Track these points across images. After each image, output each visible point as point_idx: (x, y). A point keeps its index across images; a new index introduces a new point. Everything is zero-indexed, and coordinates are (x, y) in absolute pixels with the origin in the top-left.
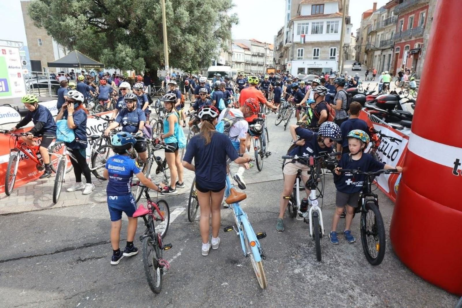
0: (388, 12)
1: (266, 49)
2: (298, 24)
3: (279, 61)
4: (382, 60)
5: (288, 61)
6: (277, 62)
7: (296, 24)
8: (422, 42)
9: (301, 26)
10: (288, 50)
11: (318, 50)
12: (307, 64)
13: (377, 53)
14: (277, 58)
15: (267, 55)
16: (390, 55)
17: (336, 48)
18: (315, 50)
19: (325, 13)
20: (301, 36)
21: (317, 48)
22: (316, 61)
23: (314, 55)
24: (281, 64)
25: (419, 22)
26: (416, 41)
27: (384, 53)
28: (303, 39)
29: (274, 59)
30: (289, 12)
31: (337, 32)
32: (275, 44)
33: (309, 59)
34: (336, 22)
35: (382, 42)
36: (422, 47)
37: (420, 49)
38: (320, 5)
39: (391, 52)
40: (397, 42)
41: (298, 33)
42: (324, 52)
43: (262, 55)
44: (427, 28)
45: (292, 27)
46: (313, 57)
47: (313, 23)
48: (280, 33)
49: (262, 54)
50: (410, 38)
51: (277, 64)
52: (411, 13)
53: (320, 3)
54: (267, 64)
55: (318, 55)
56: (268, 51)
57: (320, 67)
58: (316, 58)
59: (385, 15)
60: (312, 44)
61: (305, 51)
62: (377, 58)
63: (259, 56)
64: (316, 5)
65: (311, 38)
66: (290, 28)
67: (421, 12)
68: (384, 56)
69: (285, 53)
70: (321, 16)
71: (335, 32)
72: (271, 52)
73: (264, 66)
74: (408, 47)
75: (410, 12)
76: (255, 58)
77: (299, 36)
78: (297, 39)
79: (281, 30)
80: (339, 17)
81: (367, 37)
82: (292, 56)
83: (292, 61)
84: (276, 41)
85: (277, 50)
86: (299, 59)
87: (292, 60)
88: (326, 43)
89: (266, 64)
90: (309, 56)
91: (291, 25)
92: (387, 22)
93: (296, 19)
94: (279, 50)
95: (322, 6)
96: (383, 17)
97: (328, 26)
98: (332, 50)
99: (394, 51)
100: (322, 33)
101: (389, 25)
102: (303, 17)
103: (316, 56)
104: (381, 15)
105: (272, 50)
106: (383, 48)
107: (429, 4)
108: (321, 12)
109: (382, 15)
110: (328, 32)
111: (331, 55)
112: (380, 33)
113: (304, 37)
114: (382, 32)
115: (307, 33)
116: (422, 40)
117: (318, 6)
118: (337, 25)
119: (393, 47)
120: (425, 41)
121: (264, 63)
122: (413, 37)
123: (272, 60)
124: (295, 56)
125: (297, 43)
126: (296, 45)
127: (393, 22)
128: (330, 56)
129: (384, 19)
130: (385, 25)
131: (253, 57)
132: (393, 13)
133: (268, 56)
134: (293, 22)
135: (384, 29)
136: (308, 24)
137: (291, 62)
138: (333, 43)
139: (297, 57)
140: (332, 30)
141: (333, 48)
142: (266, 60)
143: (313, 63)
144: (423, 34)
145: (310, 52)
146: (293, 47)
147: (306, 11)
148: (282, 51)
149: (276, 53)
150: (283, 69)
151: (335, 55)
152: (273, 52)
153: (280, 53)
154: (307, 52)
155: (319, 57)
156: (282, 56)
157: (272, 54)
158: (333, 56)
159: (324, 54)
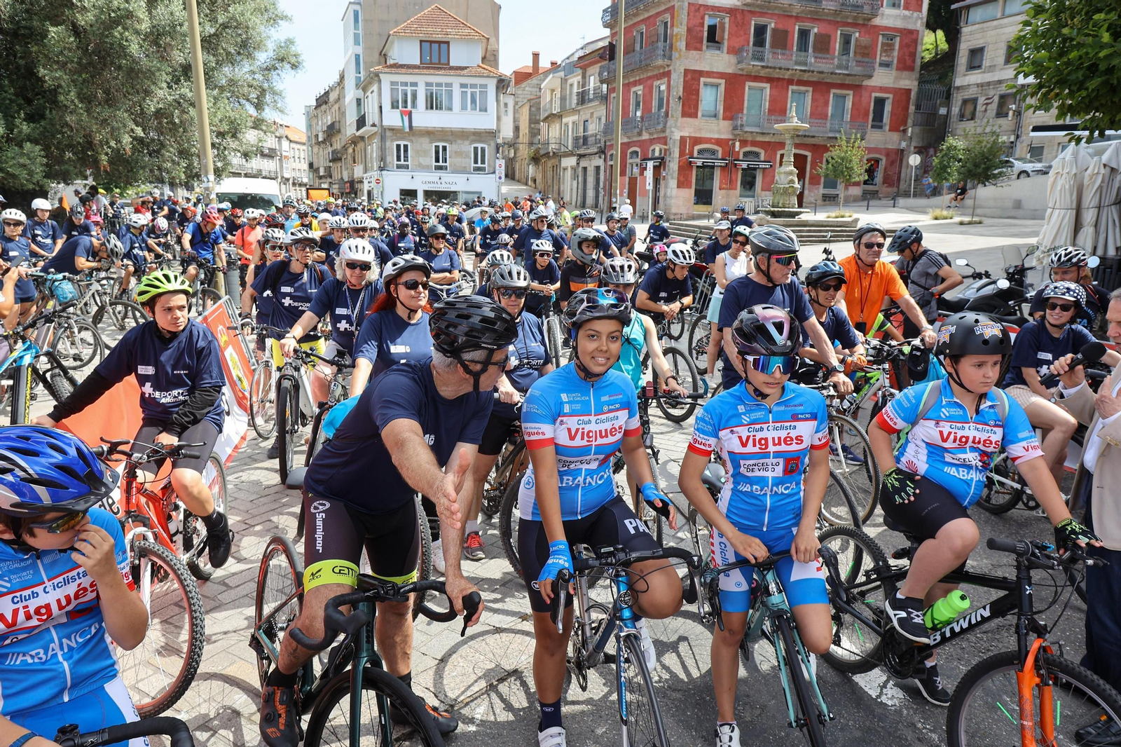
0: (584, 77)
1: (280, 138)
2: (392, 83)
3: (328, 169)
4: (580, 179)
5: (366, 171)
6: (322, 173)
7: (386, 79)
8: (665, 144)
9: (400, 88)
10: (361, 145)
11: (444, 148)
12: (422, 181)
13: (569, 162)
14: (322, 163)
15: (284, 154)
16: (598, 168)
17: (486, 146)
18: (437, 147)
19: (452, 64)
20: (402, 113)
21: (441, 144)
22: (441, 173)
23: (437, 160)
24: (336, 176)
25: (655, 103)
26: (652, 141)
27: (583, 163)
28: (406, 119)
29: (311, 165)
30: (359, 50)
31: (486, 111)
32: (309, 127)
33: (426, 168)
34: (482, 86)
35: (576, 139)
36: (665, 154)
37: (662, 159)
38: (439, 43)
39: (599, 162)
40: (609, 140)
41: (394, 105)
42: (458, 154)
43: (270, 155)
44: (672, 116)
45: (375, 88)
46: (434, 164)
47: (428, 84)
48: (322, 101)
49: (271, 149)
50: (640, 134)
51: (320, 178)
52: (635, 84)
53: (440, 37)
54: (286, 175)
55: (444, 160)
56: (285, 144)
57: (453, 189)
58: (440, 168)
59: (575, 80)
60: (430, 133)
61: (412, 149)
62: (569, 172)
63: (263, 155)
64: (431, 42)
65: (424, 118)
66: (365, 90)
67: (656, 83)
68: (585, 169)
69: (350, 150)
70: (445, 69)
71: (480, 110)
72: (293, 145)
73: (279, 179)
74: (636, 153)
75: (632, 80)
76: (254, 159)
77: (397, 113)
78: (393, 118)
79: (327, 93)
80: (488, 77)
81: (530, 127)
82: (382, 159)
83: (384, 172)
84: (311, 117)
85: (318, 143)
86: (399, 167)
87: (381, 169)
88: (462, 135)
89: (283, 177)
90: (424, 161)
91: (370, 83)
92: (583, 98)
93: (386, 70)
94: (324, 142)
95: (444, 46)
96: (571, 85)
97: (464, 94)
98: (476, 149)
99: (605, 160)
100: (450, 109)
101: (590, 105)
102: (402, 66)
103: (441, 163)
104: (566, 80)
105: (297, 143)
106: (582, 151)
107: (671, 68)
108: (444, 60)
109: (570, 82)
110: (464, 108)
111: (476, 162)
112: (569, 120)
113: (410, 114)
114: (575, 118)
115: (414, 105)
116: (664, 141)
117: (435, 46)
118: (484, 94)
119: (602, 152)
120: (670, 143)
121: (276, 172)
122: (644, 133)
123: (306, 166)
124: (389, 159)
125: (392, 129)
126: (388, 134)
127: (595, 98)
128: (473, 165)
129: (575, 90)
130: (578, 104)
132: (592, 78)
133: (286, 157)
134: (377, 75)
135: (579, 111)
136: (415, 84)
137: (381, 175)
138: (479, 135)
139: (396, 162)
140: (473, 101)
141: (479, 146)
142: (281, 167)
143: (436, 179)
144: (665, 127)
145: (426, 153)
146: (383, 139)
147: (408, 52)
148: (335, 147)
149: (316, 149)
150: (348, 191)
151: (483, 162)
152: (305, 147)
153: (330, 150)
154: (417, 152)
155: (447, 164)
156: (340, 159)
157: (302, 152)
158: (479, 165)
159: (460, 160)
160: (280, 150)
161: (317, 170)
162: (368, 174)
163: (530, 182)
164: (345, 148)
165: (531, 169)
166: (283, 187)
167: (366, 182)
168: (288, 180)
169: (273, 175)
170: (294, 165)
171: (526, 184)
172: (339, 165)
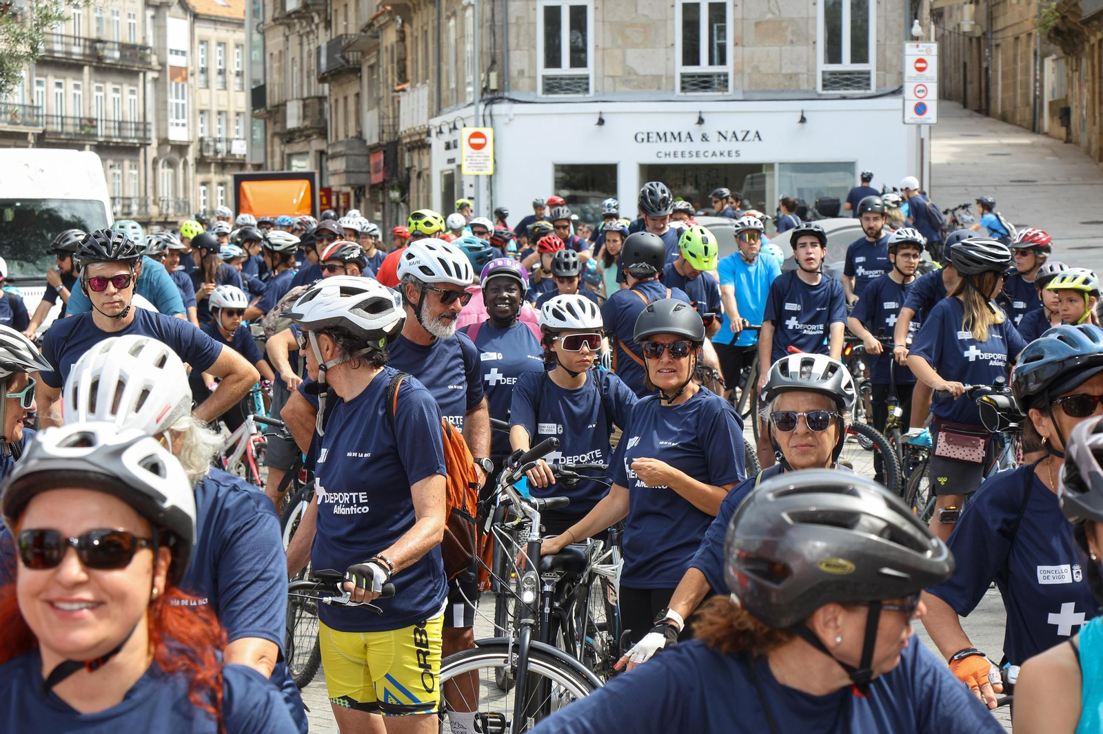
3: (314, 106)
5: (438, 107)
6: (293, 122)
11: (718, 12)
14: (295, 88)
15: (173, 61)
18: (692, 11)
22: (704, 102)
23: (691, 56)
24: (341, 128)
29: (258, 96)
33: (652, 86)
42: (768, 28)
46: (680, 69)
49: (123, 47)
51: (289, 137)
54: (177, 134)
55: (719, 55)
56: (177, 28)
57: (748, 154)
58: (703, 83)
61: (601, 21)
63: (103, 68)
69: (390, 37)
72: (203, 30)
73: (152, 152)
76: (69, 83)
82: (495, 61)
83: (499, 109)
85: (285, 19)
86: (552, 86)
87: (491, 96)
89: (164, 142)
90: (645, 61)
94: (303, 13)
98: (832, 8)
103: (704, 67)
105: (215, 20)
111: (833, 54)
121: (143, 126)
123: (240, 101)
124: (517, 61)
128: (822, 66)
131: (51, 80)
133: (178, 72)
137: (490, 120)
139: (542, 71)
142: (162, 106)
143: (687, 124)
145: (650, 31)
148: (340, 28)
149: (276, 40)
150: (377, 178)
151: (860, 54)
152: (241, 36)
153: (323, 38)
154: (619, 31)
155: (729, 68)
156: (356, 71)
157: (234, 54)
158: (846, 65)
159: (774, 50)
160: (161, 49)
161: (278, 112)
162: (447, 117)
163: (1046, 121)
164: (372, 29)
165: (1051, 74)
166: (165, 173)
167: (437, 143)
168: (181, 148)
169: (131, 137)
170: (205, 98)
171: (1034, 128)
172: (352, 90)
